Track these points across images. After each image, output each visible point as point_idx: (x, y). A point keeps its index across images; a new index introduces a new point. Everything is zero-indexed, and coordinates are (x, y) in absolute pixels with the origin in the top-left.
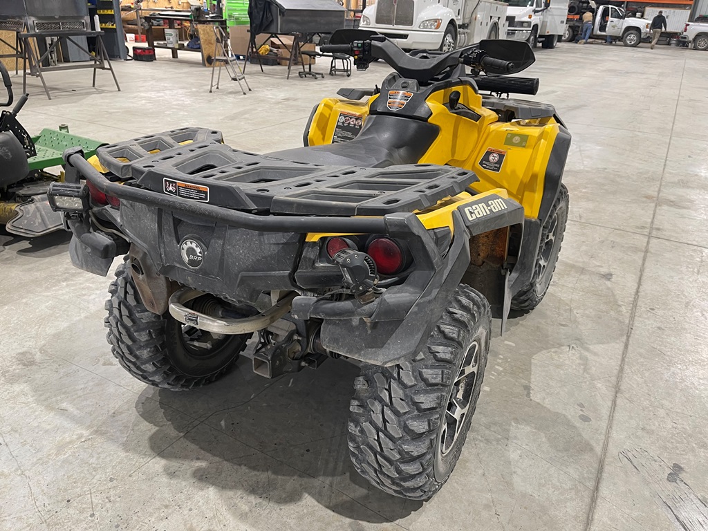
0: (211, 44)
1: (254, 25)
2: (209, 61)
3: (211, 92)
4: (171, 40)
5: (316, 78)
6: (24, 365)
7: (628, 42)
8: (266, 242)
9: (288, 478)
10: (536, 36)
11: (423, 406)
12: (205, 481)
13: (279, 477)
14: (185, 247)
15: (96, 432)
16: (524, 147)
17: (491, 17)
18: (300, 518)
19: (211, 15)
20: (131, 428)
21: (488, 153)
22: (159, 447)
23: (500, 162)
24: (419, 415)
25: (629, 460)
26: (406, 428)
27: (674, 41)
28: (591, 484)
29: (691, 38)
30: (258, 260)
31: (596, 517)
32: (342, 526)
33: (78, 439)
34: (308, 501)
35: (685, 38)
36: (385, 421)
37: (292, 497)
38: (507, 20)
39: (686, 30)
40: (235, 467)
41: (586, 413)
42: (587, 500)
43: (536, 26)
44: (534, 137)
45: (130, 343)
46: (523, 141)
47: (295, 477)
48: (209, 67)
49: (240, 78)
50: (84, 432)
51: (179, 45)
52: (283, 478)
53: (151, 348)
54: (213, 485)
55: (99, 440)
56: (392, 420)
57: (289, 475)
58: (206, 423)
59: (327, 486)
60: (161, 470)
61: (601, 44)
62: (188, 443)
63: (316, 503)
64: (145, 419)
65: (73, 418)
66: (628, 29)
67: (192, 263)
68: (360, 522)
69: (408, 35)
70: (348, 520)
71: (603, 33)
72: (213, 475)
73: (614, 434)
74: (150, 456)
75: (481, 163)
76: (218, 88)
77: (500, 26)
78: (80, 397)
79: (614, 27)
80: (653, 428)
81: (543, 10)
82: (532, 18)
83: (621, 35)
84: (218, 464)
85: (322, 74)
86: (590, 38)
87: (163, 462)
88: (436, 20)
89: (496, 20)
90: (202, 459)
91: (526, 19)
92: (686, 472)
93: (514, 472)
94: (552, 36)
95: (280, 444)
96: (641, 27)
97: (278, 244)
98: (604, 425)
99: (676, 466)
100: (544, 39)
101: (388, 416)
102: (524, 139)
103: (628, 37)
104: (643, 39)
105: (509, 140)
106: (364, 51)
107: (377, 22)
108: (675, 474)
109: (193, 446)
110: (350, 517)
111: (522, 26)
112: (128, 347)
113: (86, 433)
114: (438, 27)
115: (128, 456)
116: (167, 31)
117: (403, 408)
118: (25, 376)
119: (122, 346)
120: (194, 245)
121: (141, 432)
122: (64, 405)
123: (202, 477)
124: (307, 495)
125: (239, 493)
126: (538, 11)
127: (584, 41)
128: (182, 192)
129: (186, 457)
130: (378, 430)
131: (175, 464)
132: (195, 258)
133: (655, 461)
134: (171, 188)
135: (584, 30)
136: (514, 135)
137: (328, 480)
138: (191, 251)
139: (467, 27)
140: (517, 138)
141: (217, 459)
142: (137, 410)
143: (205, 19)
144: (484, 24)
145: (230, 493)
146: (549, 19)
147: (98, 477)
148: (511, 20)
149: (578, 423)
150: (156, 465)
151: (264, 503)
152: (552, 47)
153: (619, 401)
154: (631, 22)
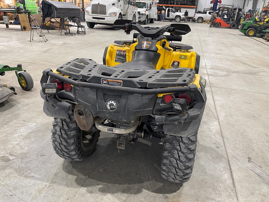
0: (25, 22)
1: (45, 14)
2: (24, 29)
3: (30, 41)
4: (6, 20)
5: (72, 35)
6: (6, 162)
7: (177, 21)
8: (144, 98)
9: (134, 185)
10: (148, 19)
11: (192, 149)
12: (105, 192)
13: (131, 185)
14: (109, 103)
15: (52, 182)
16: (186, 59)
17: (133, 12)
18: (145, 198)
19: (24, 10)
20: (65, 178)
21: (174, 62)
22: (81, 183)
23: (178, 65)
24: (190, 152)
25: (235, 158)
26: (186, 157)
27: (191, 20)
28: (228, 167)
29: (196, 19)
30: (141, 105)
31: (234, 177)
32: (160, 197)
33: (45, 186)
34: (145, 191)
35: (195, 19)
36: (179, 156)
37: (138, 191)
38: (138, 13)
39: (195, 16)
40: (113, 185)
41: (217, 146)
42: (229, 173)
43: (147, 15)
44: (189, 56)
45: (66, 144)
46: (185, 57)
47: (137, 184)
48: (24, 31)
49: (43, 35)
50: (46, 183)
51: (10, 22)
52: (133, 185)
53: (74, 145)
54: (108, 193)
55: (55, 186)
56: (182, 155)
57: (134, 184)
58: (94, 171)
59: (149, 185)
60: (86, 192)
61: (168, 21)
62: (91, 180)
63: (148, 191)
64: (70, 174)
65: (39, 179)
66: (177, 16)
67: (111, 109)
68: (166, 194)
69: (105, 18)
70: (161, 195)
71: (168, 18)
72: (107, 189)
73: (228, 151)
74: (79, 187)
75: (172, 66)
76: (33, 40)
77: (136, 15)
78: (37, 170)
79: (172, 15)
80: (238, 147)
81: (149, 10)
82: (146, 12)
83: (174, 18)
84: (106, 185)
85: (74, 33)
86: (164, 19)
87: (85, 188)
88: (115, 13)
89: (135, 13)
90: (100, 184)
91: (144, 13)
92: (252, 159)
93: (205, 168)
94: (153, 19)
95: (126, 174)
96: (181, 15)
97: (149, 99)
98: (224, 148)
99: (248, 157)
100: (150, 20)
101: (180, 154)
102: (186, 57)
103: (177, 19)
104: (182, 20)
105: (181, 57)
106: (129, 27)
107: (92, 13)
108: (250, 160)
109: (93, 181)
110: (162, 194)
111: (143, 15)
112: (65, 146)
113: (48, 184)
114: (116, 15)
115: (70, 189)
116: (4, 17)
117: (185, 151)
118: (8, 166)
119: (62, 146)
120: (113, 102)
121: (70, 179)
122: (32, 175)
123: (103, 191)
124: (143, 189)
125: (119, 194)
126: (148, 10)
127: (163, 20)
128: (110, 83)
129: (93, 185)
130: (176, 160)
131: (90, 188)
132: (113, 107)
133: (243, 157)
134: (105, 82)
135: (162, 17)
136: (182, 56)
137: (148, 183)
138: (111, 105)
139: (125, 16)
140: (183, 56)
141: (105, 183)
142: (64, 171)
143: (21, 12)
144: (131, 14)
145: (116, 194)
146: (151, 13)
147: (61, 199)
148: (139, 13)
149: (216, 149)
150: (83, 190)
151: (130, 195)
152: (153, 23)
153: (225, 140)
154: (177, 14)
